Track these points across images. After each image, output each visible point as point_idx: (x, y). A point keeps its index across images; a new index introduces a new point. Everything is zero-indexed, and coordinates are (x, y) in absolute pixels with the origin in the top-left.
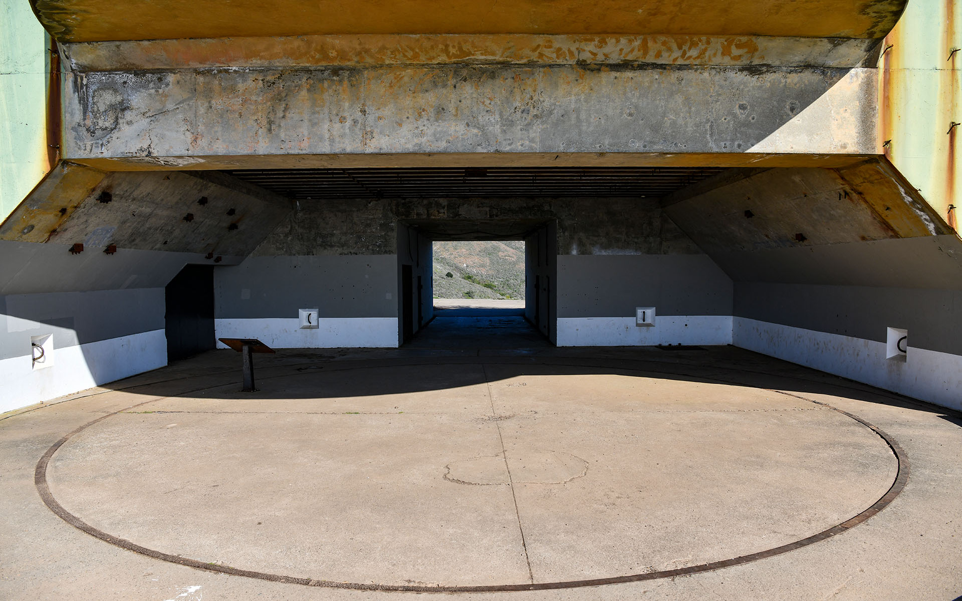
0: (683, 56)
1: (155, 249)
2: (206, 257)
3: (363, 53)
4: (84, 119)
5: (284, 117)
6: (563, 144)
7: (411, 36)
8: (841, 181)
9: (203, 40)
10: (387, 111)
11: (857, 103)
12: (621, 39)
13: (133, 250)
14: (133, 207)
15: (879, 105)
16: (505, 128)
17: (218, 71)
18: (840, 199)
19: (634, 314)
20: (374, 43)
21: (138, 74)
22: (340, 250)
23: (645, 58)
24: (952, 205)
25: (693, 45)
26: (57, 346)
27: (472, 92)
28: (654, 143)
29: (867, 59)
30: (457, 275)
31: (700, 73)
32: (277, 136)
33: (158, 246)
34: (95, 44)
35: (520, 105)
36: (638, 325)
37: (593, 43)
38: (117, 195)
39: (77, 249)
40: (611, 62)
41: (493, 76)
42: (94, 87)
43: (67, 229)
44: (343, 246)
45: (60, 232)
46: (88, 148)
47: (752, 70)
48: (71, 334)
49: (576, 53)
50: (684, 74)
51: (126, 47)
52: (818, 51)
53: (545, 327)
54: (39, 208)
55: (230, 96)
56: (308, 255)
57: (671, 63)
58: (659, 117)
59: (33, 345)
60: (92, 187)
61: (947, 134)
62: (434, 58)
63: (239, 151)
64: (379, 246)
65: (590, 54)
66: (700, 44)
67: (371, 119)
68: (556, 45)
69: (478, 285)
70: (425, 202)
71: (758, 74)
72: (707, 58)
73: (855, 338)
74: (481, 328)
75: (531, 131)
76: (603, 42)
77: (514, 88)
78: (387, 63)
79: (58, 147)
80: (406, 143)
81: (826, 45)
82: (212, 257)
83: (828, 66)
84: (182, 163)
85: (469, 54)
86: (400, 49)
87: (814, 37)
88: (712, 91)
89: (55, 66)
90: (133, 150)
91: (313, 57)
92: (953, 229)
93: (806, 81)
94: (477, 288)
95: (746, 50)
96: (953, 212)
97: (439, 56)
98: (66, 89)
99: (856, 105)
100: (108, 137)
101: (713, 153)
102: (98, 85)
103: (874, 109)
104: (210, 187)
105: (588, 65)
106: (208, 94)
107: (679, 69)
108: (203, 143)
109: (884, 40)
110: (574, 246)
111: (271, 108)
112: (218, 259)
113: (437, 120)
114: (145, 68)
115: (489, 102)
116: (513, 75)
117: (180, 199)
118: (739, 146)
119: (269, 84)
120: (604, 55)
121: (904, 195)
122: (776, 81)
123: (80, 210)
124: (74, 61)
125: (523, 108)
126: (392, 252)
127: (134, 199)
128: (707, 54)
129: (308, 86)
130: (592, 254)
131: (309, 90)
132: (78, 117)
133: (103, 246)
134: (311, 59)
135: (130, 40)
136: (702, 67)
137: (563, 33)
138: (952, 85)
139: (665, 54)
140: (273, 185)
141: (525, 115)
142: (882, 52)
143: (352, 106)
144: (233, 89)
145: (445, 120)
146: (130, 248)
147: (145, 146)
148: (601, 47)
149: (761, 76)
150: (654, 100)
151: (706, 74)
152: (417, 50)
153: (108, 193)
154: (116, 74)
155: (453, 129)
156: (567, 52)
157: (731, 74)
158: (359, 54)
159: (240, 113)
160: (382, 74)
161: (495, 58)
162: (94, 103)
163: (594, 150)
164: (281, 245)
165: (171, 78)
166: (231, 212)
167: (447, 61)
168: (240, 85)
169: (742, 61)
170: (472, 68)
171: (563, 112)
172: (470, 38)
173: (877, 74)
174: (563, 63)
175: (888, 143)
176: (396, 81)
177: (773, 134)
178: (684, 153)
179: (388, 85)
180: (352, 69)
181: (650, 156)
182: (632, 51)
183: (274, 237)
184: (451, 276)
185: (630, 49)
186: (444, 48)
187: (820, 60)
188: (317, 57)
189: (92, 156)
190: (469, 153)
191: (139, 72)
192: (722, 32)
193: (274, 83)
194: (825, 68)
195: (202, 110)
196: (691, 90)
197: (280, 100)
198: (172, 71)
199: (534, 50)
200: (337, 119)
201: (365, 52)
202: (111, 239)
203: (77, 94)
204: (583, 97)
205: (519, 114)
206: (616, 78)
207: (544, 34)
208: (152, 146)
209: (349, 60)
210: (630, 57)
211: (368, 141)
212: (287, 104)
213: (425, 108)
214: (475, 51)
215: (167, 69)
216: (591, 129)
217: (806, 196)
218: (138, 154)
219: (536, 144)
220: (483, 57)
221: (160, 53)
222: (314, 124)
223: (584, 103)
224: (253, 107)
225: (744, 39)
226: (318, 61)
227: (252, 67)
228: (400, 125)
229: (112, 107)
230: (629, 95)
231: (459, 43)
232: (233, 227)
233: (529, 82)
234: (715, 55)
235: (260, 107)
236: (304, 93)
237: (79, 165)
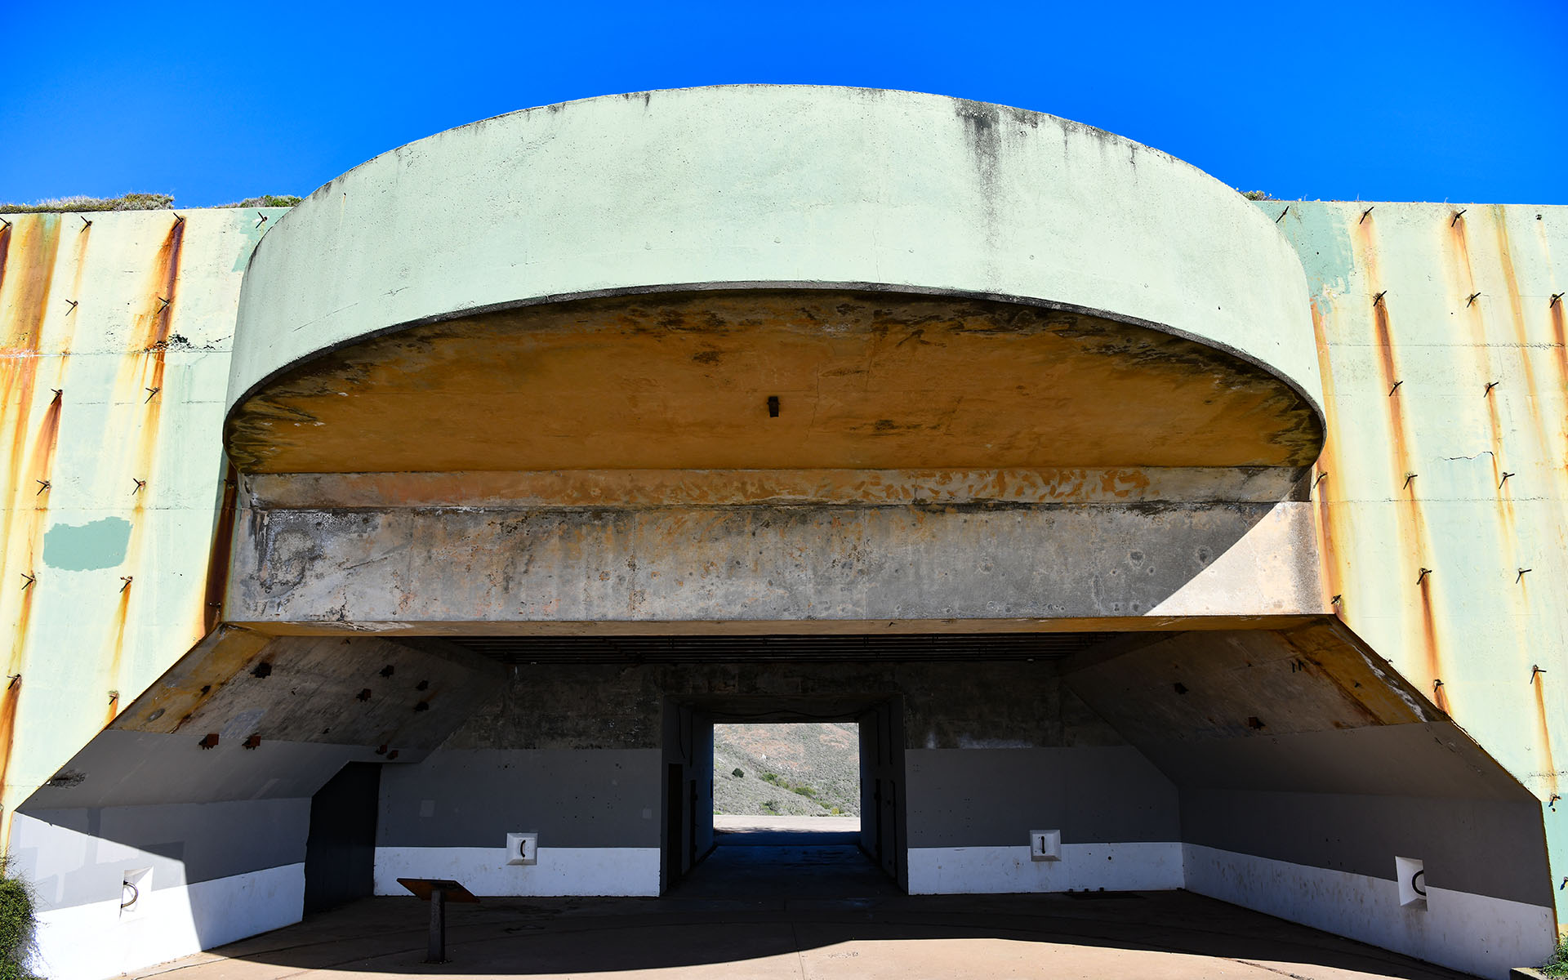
0: (1052, 492)
1: (311, 741)
2: (377, 752)
3: (635, 491)
4: (259, 570)
5: (526, 572)
6: (898, 608)
7: (698, 471)
8: (1289, 647)
9: (429, 474)
10: (663, 566)
11: (1290, 547)
12: (970, 474)
13: (281, 741)
14: (294, 682)
15: (1319, 549)
16: (819, 587)
17: (443, 511)
18: (1294, 671)
19: (1027, 842)
20: (649, 481)
21: (338, 514)
22: (575, 742)
23: (1002, 496)
24: (1438, 680)
25: (1064, 479)
26: (156, 887)
27: (775, 540)
28: (1022, 606)
29: (1295, 491)
30: (750, 773)
31: (1076, 513)
32: (516, 596)
33: (315, 736)
34: (288, 475)
35: (839, 557)
36: (1034, 859)
37: (933, 479)
38: (279, 666)
39: (210, 741)
40: (958, 501)
41: (803, 520)
42: (278, 529)
43: (203, 714)
44: (580, 735)
45: (195, 718)
46: (260, 609)
47: (1145, 508)
48: (177, 868)
49: (912, 491)
50: (1056, 515)
51: (326, 480)
52: (1230, 483)
53: (890, 863)
54: (177, 686)
55: (456, 544)
56: (526, 748)
57: (1038, 502)
58: (1025, 571)
59: (125, 883)
60: (250, 656)
61: (1418, 584)
62: (726, 498)
63: (463, 615)
64: (635, 736)
65: (931, 493)
66: (1073, 478)
67: (641, 575)
68: (886, 482)
69: (785, 790)
70: (706, 669)
71: (1153, 514)
72: (1084, 494)
73: (1356, 875)
74: (790, 865)
75: (855, 591)
76: (946, 478)
77: (832, 535)
78: (665, 504)
79: (219, 606)
80: (688, 607)
81: (1238, 476)
82: (386, 751)
83: (1244, 500)
84: (380, 629)
85: (773, 493)
86: (683, 487)
87: (1220, 467)
88: (1093, 536)
89: (229, 501)
90: (321, 612)
91: (569, 496)
92: (1445, 714)
93: (1218, 522)
94: (784, 796)
95: (1134, 484)
96: (1442, 690)
97: (734, 495)
98: (241, 530)
99: (1288, 551)
100: (289, 593)
101: (1101, 618)
102: (283, 526)
103: (1313, 555)
104: (400, 651)
105: (928, 505)
106: (428, 540)
107: (1048, 509)
108: (416, 604)
109: (1315, 468)
110: (931, 736)
111: (510, 559)
112: (394, 755)
113: (729, 578)
114: (349, 505)
115: (799, 553)
116: (831, 519)
117: (358, 670)
118: (1136, 607)
119: (509, 529)
120: (949, 493)
121: (1373, 668)
122: (1178, 521)
123: (227, 688)
124: (256, 495)
125: (843, 561)
126: (654, 744)
127: (298, 672)
128: (1083, 490)
129: (561, 533)
130: (957, 747)
131: (561, 537)
132: (251, 566)
133: (243, 739)
134: (566, 498)
135: (334, 473)
136: (1079, 506)
137: (894, 468)
138: (1415, 520)
139: (1028, 491)
140: (485, 646)
141: (846, 570)
142: (1314, 480)
143: (617, 558)
144: (461, 535)
145: (741, 577)
146: (279, 739)
147: (338, 607)
148: (944, 484)
149: (1158, 515)
150: (1017, 549)
151: (1084, 515)
152: (705, 489)
153: (268, 664)
154: (309, 513)
155: (750, 588)
156: (900, 490)
157: (1118, 514)
158: (630, 492)
159: (468, 566)
160: (659, 518)
161: (805, 497)
162: (275, 549)
163: (940, 616)
164: (486, 732)
165: (380, 519)
166: (423, 686)
167: (744, 501)
168: (471, 530)
169: (1131, 497)
170: (776, 510)
171: (898, 567)
172: (775, 474)
173: (1312, 509)
174: (895, 504)
175: (1337, 598)
176: (676, 526)
177: (1180, 590)
178: (1061, 618)
179: (665, 531)
180: (619, 511)
181: (1017, 622)
182: (986, 487)
183: (477, 721)
184: (741, 775)
185: (981, 486)
186: (740, 485)
187: (1234, 494)
188: (574, 495)
189: (264, 618)
190: (771, 621)
191: (339, 511)
192: (1099, 464)
193: (516, 528)
194: (1240, 503)
195: (418, 562)
196: (1066, 535)
197: (523, 550)
198: (383, 510)
199: (858, 488)
200: (597, 575)
201: (638, 491)
202: (257, 726)
203: (253, 537)
204: (922, 547)
205: (838, 568)
206: (965, 521)
207: (869, 469)
208: (347, 607)
209: (616, 500)
210: (983, 495)
211: (637, 605)
212: (531, 556)
213: (715, 561)
214: (780, 490)
215: (376, 508)
216: (936, 587)
217: (1250, 665)
218: (326, 618)
219: (862, 608)
220: (791, 497)
221: (369, 489)
222: (565, 582)
223: (924, 555)
224: (486, 559)
225: (1130, 471)
226: (576, 500)
227: (488, 507)
228: (680, 583)
229: (298, 555)
230: (984, 543)
231: (760, 480)
232: (422, 706)
233: (852, 527)
234: (1094, 490)
235: (495, 559)
236: (555, 540)
237: (241, 628)
